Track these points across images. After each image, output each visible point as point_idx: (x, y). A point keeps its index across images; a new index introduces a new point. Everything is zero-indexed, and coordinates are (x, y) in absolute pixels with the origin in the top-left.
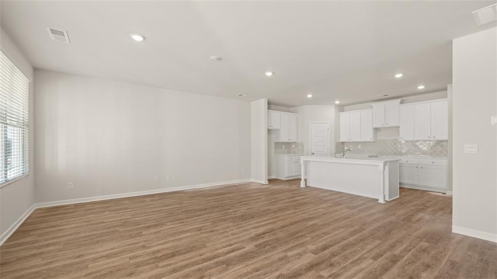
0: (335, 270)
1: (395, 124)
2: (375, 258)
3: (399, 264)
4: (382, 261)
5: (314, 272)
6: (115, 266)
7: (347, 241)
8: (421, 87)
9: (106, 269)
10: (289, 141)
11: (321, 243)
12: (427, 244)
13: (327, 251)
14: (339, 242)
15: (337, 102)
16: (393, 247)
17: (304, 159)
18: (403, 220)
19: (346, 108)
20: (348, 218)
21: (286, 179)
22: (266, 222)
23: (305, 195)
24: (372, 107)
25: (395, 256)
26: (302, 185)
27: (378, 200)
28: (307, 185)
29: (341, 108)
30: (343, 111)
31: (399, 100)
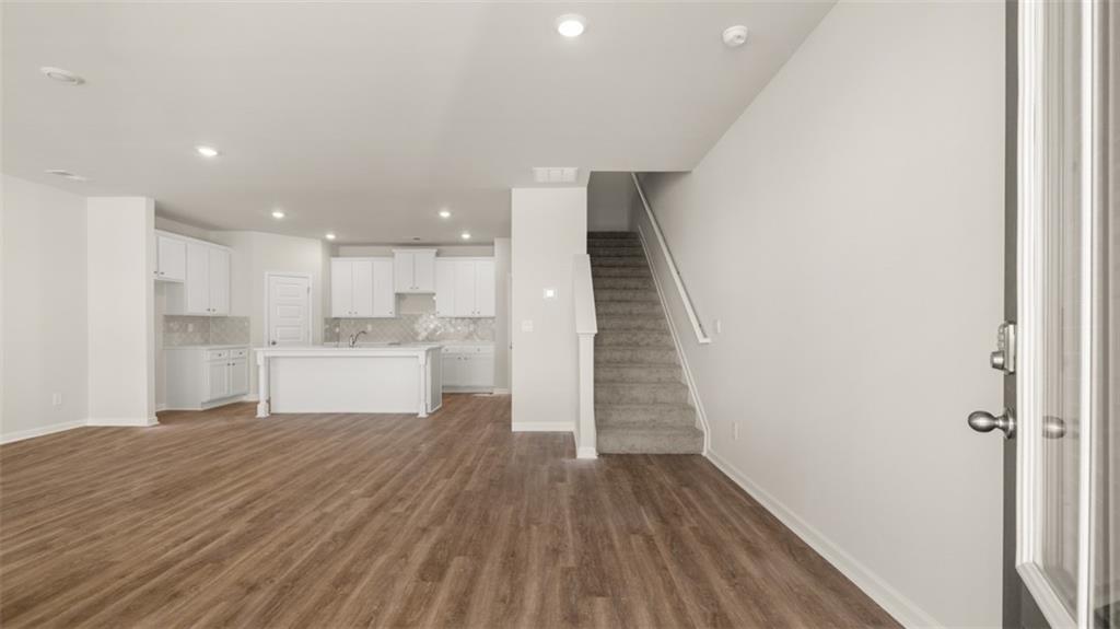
0: (408, 503)
1: (428, 289)
2: (449, 475)
3: (475, 473)
4: (456, 477)
5: (382, 513)
7: (403, 471)
8: (466, 236)
10: (208, 314)
11: (368, 484)
12: (493, 449)
13: (384, 489)
14: (394, 475)
15: (331, 237)
16: (461, 461)
17: (267, 354)
18: (460, 431)
19: (343, 250)
20: (387, 445)
21: (206, 407)
22: (235, 487)
23: (281, 429)
24: (393, 255)
25: (468, 468)
26: (262, 412)
27: (417, 414)
28: (272, 411)
29: (334, 250)
30: (338, 256)
31: (435, 251)
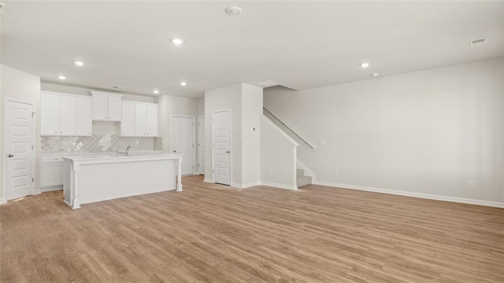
6: (400, 270)
9: (409, 273)
